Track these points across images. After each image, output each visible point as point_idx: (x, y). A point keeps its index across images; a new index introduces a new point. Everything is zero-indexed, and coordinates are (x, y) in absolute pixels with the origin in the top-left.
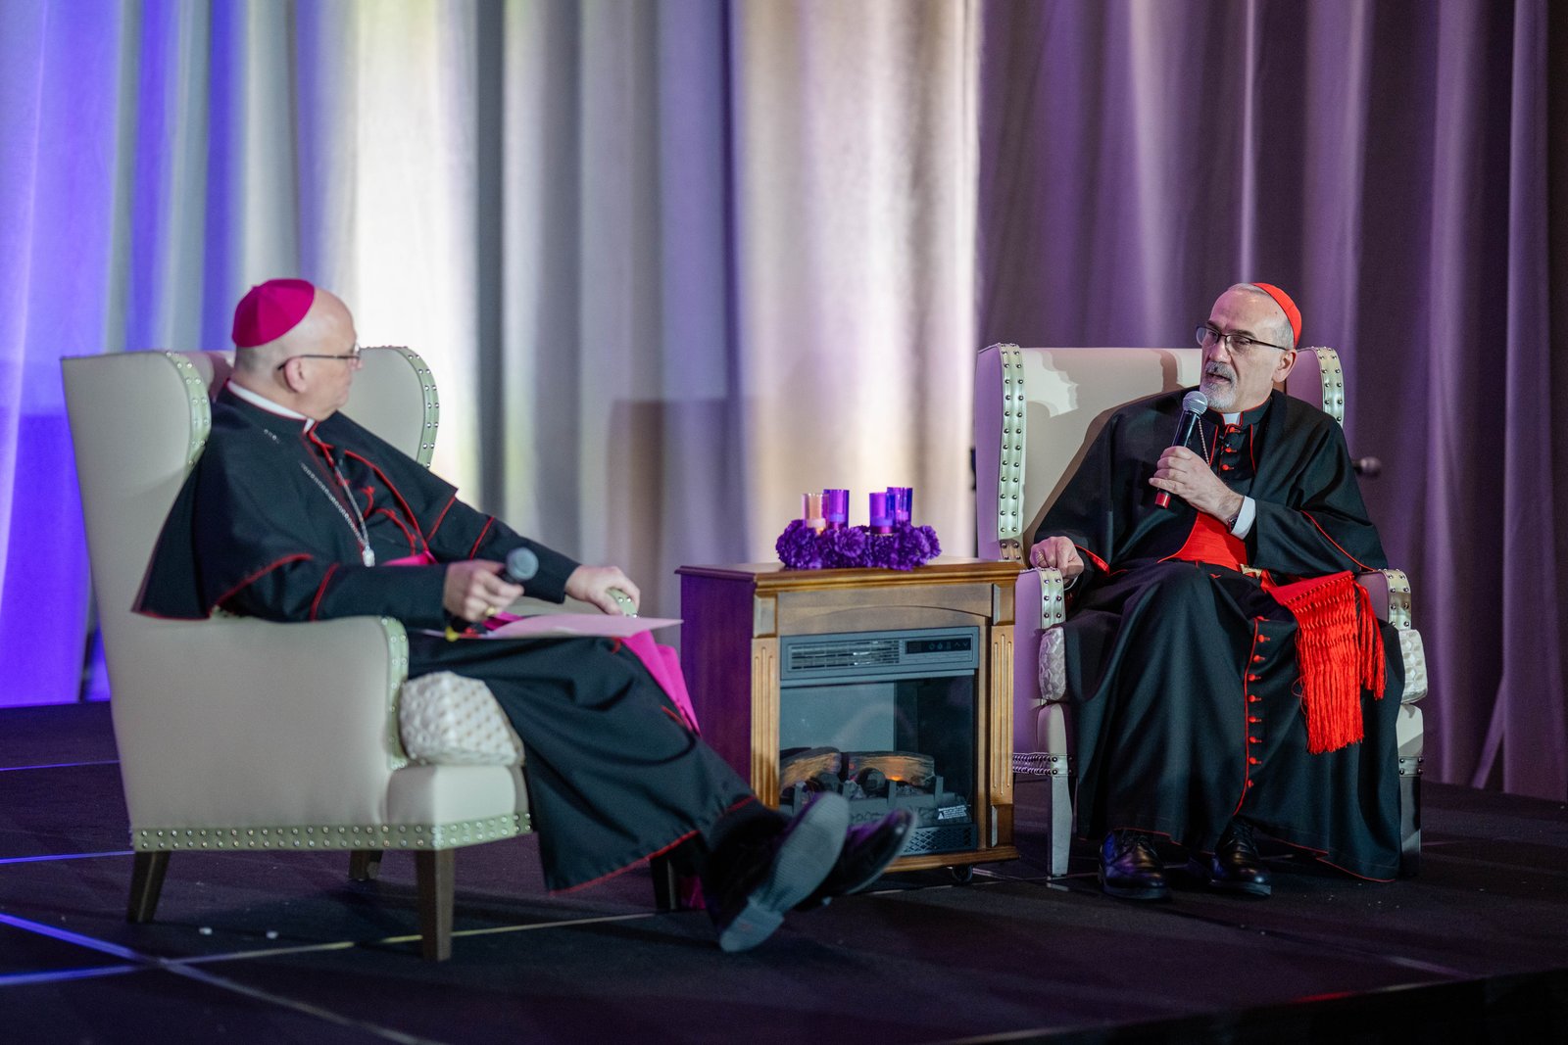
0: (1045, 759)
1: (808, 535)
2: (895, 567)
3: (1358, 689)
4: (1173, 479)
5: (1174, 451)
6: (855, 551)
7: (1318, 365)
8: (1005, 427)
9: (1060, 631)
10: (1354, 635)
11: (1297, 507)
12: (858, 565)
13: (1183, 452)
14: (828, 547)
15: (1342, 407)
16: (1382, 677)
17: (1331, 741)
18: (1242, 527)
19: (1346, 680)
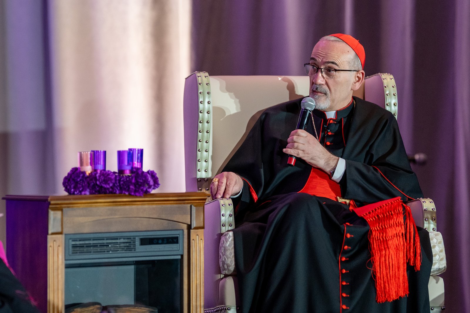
0: (223, 309)
1: (81, 175)
2: (133, 194)
3: (405, 265)
4: (297, 148)
5: (296, 132)
6: (109, 184)
7: (382, 83)
8: (200, 119)
9: (231, 233)
10: (402, 234)
11: (370, 163)
12: (110, 192)
13: (302, 133)
14: (93, 182)
15: (397, 108)
16: (419, 258)
17: (390, 295)
18: (338, 175)
19: (398, 260)
